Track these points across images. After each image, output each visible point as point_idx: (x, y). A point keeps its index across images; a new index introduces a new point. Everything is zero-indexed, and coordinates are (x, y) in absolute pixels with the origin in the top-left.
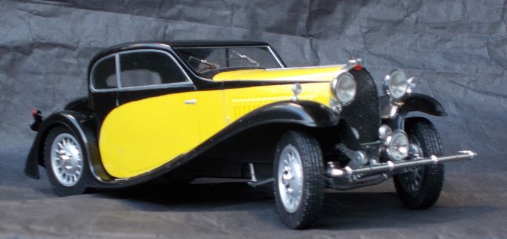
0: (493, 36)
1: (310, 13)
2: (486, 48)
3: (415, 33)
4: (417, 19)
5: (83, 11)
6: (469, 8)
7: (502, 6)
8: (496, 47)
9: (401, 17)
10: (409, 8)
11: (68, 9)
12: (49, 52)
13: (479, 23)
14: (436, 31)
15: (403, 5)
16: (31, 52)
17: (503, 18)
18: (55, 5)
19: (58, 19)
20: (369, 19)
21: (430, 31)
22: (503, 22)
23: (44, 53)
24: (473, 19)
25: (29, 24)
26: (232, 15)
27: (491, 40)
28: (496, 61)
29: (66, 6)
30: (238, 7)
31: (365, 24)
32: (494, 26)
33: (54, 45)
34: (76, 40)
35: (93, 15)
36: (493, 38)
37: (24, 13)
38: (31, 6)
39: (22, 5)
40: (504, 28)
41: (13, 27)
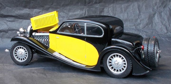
0: (136, 22)
2: (134, 26)
5: (22, 20)
6: (129, 15)
7: (138, 14)
8: (137, 26)
11: (17, 20)
12: (13, 32)
13: (132, 19)
16: (8, 32)
17: (139, 18)
18: (13, 18)
19: (15, 22)
22: (139, 19)
23: (11, 32)
24: (130, 18)
25: (7, 24)
26: (63, 19)
27: (136, 24)
28: (137, 30)
29: (17, 19)
30: (65, 17)
32: (136, 20)
35: (24, 21)
36: (136, 23)
37: (5, 21)
38: (7, 19)
39: (5, 19)
40: (139, 20)
41: (2, 25)
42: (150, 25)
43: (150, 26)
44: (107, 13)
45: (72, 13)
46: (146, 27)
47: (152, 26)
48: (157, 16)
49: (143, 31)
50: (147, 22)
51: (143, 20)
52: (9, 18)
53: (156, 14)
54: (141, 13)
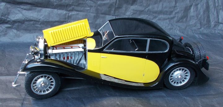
1: (115, 8)
2: (168, 20)
3: (147, 15)
4: (148, 10)
5: (40, 8)
6: (164, 6)
7: (174, 5)
9: (143, 9)
10: (146, 6)
11: (35, 8)
12: (30, 23)
13: (167, 11)
14: (154, 14)
15: (144, 5)
16: (24, 23)
17: (174, 9)
18: (30, 6)
19: (32, 11)
20: (133, 10)
21: (152, 14)
22: (174, 11)
23: (28, 23)
24: (165, 10)
25: (22, 13)
26: (90, 9)
27: (170, 17)
29: (34, 6)
30: (92, 6)
31: (132, 12)
32: (171, 12)
33: (32, 20)
34: (39, 19)
35: (44, 9)
37: (20, 9)
38: (22, 7)
39: (18, 6)
40: (174, 13)
41: (17, 14)
42: (184, 18)
43: (185, 20)
44: (140, 3)
45: (101, 2)
46: (181, 21)
47: (186, 20)
48: (193, 9)
49: (176, 25)
50: (182, 15)
51: (178, 12)
52: (25, 6)
53: (193, 6)
54: (177, 5)
